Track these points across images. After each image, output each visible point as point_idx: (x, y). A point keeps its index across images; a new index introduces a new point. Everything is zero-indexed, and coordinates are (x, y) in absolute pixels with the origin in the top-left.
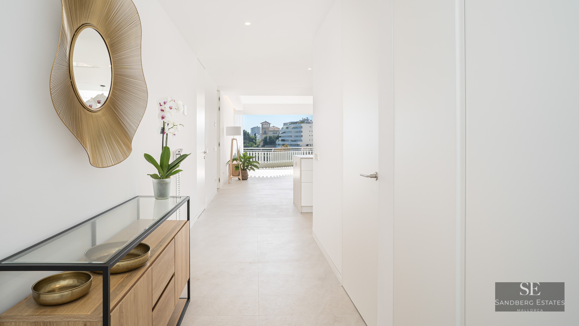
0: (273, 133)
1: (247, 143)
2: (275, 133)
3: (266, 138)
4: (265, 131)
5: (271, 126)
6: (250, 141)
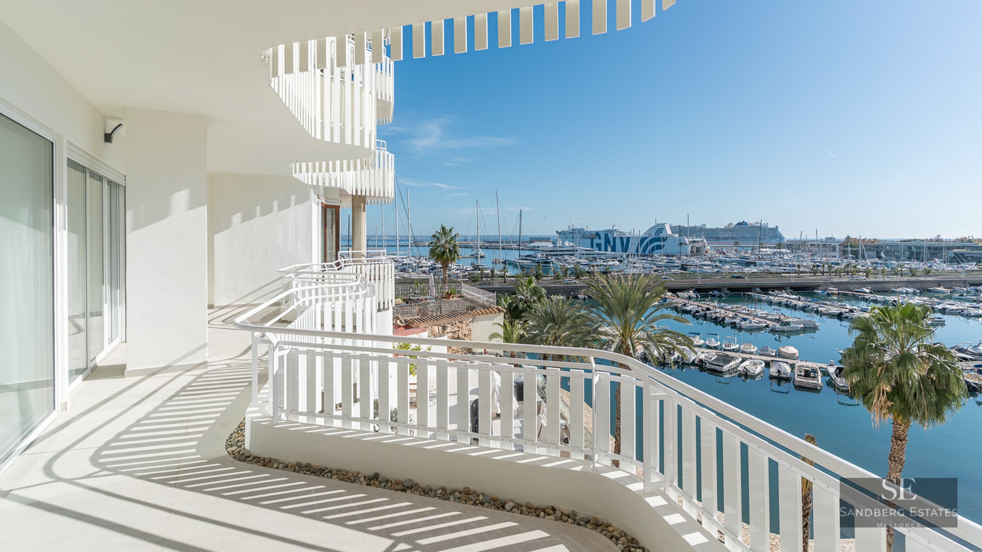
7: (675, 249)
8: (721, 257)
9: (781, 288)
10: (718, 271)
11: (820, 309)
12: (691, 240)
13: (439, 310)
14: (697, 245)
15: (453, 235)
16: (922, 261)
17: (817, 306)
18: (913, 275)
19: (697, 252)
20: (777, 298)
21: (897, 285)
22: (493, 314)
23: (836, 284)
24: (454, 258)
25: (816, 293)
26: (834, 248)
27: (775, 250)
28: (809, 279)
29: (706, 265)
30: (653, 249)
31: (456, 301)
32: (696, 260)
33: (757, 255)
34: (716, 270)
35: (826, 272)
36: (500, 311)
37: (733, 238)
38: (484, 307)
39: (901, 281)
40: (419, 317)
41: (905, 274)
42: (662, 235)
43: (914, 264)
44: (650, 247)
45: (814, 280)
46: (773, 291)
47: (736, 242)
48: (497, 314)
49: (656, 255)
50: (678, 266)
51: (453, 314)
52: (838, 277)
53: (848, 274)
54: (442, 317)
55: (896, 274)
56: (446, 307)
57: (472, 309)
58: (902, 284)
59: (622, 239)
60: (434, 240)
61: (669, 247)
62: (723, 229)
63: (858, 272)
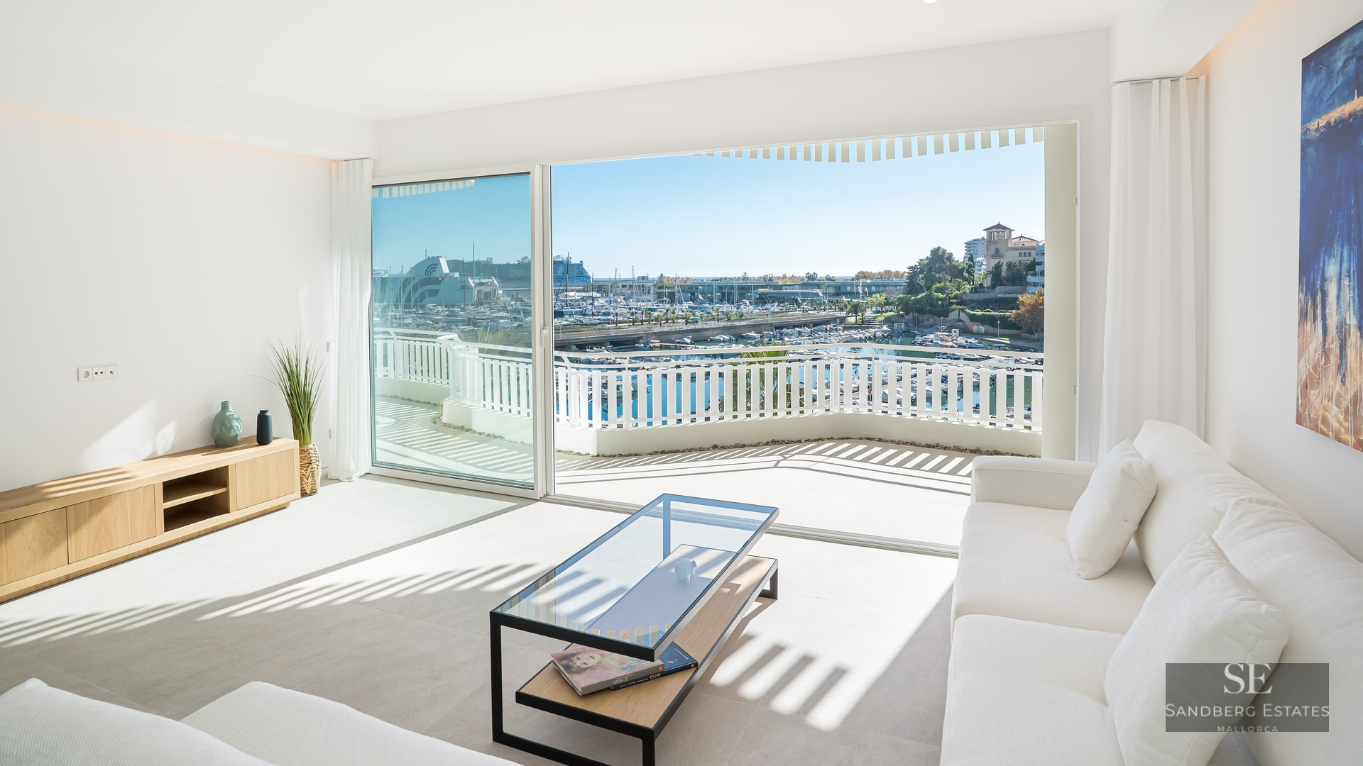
0: (1020, 254)
1: (947, 279)
2: (1025, 253)
3: (998, 267)
4: (997, 250)
5: (1014, 235)
6: (954, 276)
7: (457, 296)
8: (519, 306)
9: (599, 343)
10: (519, 326)
12: (477, 281)
14: (485, 289)
16: (733, 304)
18: (729, 320)
19: (486, 298)
21: (714, 332)
23: (657, 335)
26: (649, 289)
27: (584, 294)
28: (628, 330)
29: (499, 318)
30: (422, 297)
32: (484, 310)
33: (563, 301)
34: (516, 324)
35: (645, 321)
39: (719, 328)
41: (722, 319)
42: (433, 275)
43: (726, 307)
44: (418, 293)
45: (633, 331)
46: (592, 347)
49: (429, 306)
50: (463, 321)
52: (659, 326)
53: (667, 322)
55: (713, 319)
58: (719, 331)
61: (447, 292)
62: (514, 265)
63: (678, 318)
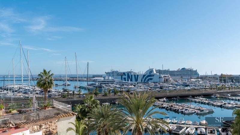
7: (158, 80)
8: (176, 83)
9: (199, 95)
10: (175, 89)
11: (214, 104)
12: (164, 76)
13: (38, 116)
14: (166, 78)
15: (50, 74)
17: (213, 102)
19: (166, 81)
20: (198, 100)
22: (70, 117)
23: (219, 93)
24: (51, 86)
25: (212, 97)
26: (217, 78)
27: (196, 80)
28: (209, 91)
29: (169, 87)
30: (148, 80)
31: (50, 110)
32: (166, 85)
33: (190, 82)
34: (174, 89)
35: (215, 88)
36: (73, 115)
37: (180, 75)
38: (65, 112)
40: (25, 121)
42: (151, 74)
44: (147, 79)
45: (211, 92)
46: (197, 97)
47: (182, 76)
48: (72, 116)
49: (150, 83)
50: (159, 87)
51: (47, 118)
52: (220, 90)
53: (223, 89)
54: (39, 120)
55: (238, 88)
56: (42, 114)
57: (58, 114)
59: (135, 75)
60: (40, 77)
61: (155, 79)
62: (176, 71)
63: (226, 88)
